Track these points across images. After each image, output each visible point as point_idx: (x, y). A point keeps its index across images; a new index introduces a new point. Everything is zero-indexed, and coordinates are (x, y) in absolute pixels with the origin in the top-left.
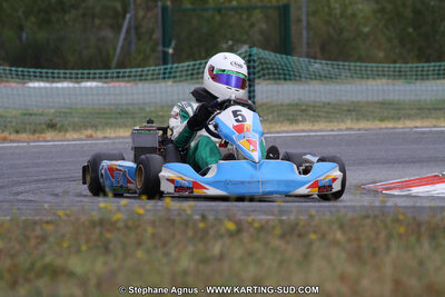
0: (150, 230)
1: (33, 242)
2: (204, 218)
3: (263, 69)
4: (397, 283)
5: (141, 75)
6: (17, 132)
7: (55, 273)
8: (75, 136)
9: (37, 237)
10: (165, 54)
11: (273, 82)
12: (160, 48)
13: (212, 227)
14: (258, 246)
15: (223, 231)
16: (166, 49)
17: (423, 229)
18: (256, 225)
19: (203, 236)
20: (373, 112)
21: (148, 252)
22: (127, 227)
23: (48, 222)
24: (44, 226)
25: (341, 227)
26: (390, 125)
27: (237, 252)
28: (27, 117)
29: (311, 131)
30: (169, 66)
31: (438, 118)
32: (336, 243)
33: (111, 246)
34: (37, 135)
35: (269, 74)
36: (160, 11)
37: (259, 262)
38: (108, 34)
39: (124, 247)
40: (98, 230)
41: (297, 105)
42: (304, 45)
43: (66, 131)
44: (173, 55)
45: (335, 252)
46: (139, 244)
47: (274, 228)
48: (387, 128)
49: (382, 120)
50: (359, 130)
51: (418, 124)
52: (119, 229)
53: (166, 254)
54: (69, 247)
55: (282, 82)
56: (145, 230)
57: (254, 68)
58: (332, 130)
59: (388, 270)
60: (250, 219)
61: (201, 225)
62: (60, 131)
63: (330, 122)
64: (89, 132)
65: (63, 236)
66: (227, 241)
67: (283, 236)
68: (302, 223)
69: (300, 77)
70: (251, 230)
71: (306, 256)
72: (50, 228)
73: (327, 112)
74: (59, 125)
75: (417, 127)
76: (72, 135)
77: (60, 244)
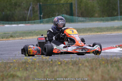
0: (38, 64)
1: (7, 68)
2: (52, 60)
4: (103, 76)
5: (35, 23)
6: (3, 38)
7: (13, 76)
9: (8, 67)
10: (40, 17)
11: (68, 23)
12: (39, 15)
13: (54, 63)
14: (66, 67)
15: (57, 64)
17: (109, 62)
18: (65, 62)
19: (52, 65)
20: (95, 30)
21: (37, 70)
22: (32, 64)
23: (11, 63)
25: (88, 62)
27: (61, 69)
28: (5, 34)
30: (42, 20)
31: (112, 31)
32: (86, 66)
33: (28, 69)
34: (8, 39)
37: (66, 72)
38: (26, 12)
39: (31, 68)
40: (24, 64)
42: (76, 13)
43: (15, 38)
44: (42, 17)
45: (86, 68)
46: (35, 68)
47: (70, 63)
48: (99, 34)
49: (97, 32)
50: (91, 35)
51: (107, 33)
52: (30, 64)
53: (42, 70)
54: (17, 69)
55: (71, 23)
56: (37, 64)
58: (84, 35)
59: (100, 73)
60: (64, 60)
61: (51, 62)
62: (14, 38)
63: (84, 33)
64: (21, 38)
65: (15, 66)
67: (72, 65)
68: (77, 61)
69: (76, 22)
71: (79, 70)
73: (83, 31)
74: (13, 36)
75: (106, 34)
76: (17, 39)
77: (15, 69)
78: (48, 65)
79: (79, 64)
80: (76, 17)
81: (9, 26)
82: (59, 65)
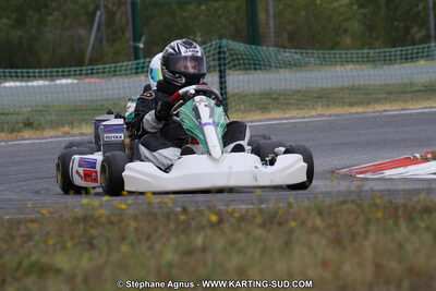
0: (133, 225)
1: (18, 241)
2: (185, 210)
3: (233, 60)
4: (378, 266)
5: (115, 71)
7: (43, 271)
8: (52, 133)
9: (22, 236)
10: (136, 49)
11: (242, 72)
12: (131, 43)
13: (193, 218)
14: (239, 235)
15: (204, 222)
16: (137, 44)
17: (400, 212)
18: (237, 215)
19: (185, 228)
20: (342, 98)
21: (132, 245)
22: (111, 223)
23: (32, 221)
24: (29, 225)
25: (320, 213)
26: (360, 110)
27: (220, 243)
28: (4, 116)
29: (284, 119)
30: (142, 61)
31: (406, 101)
32: (315, 230)
33: (95, 242)
34: (14, 134)
35: (240, 65)
36: (129, 6)
37: (241, 251)
38: (82, 32)
39: (108, 241)
40: (81, 226)
41: (268, 94)
42: (272, 35)
43: (43, 129)
44: (143, 49)
45: (315, 238)
46: (123, 238)
47: (254, 217)
48: (357, 113)
49: (351, 105)
50: (330, 116)
51: (388, 107)
52: (102, 225)
53: (151, 248)
54: (54, 245)
55: (253, 71)
56: (128, 225)
57: (224, 59)
58: (304, 117)
59: (369, 253)
60: (230, 210)
61: (183, 217)
62: (37, 129)
63: (301, 109)
64: (66, 129)
65: (48, 233)
66: (209, 232)
67: (263, 225)
68: (281, 212)
69: (270, 66)
70: (232, 220)
71: (287, 244)
72: (35, 226)
73: (298, 100)
74: (36, 123)
75: (386, 111)
76: (49, 133)
77: (46, 242)
78: (172, 226)
79: (287, 221)
80: (271, 49)
81: (18, 84)
82: (212, 225)
